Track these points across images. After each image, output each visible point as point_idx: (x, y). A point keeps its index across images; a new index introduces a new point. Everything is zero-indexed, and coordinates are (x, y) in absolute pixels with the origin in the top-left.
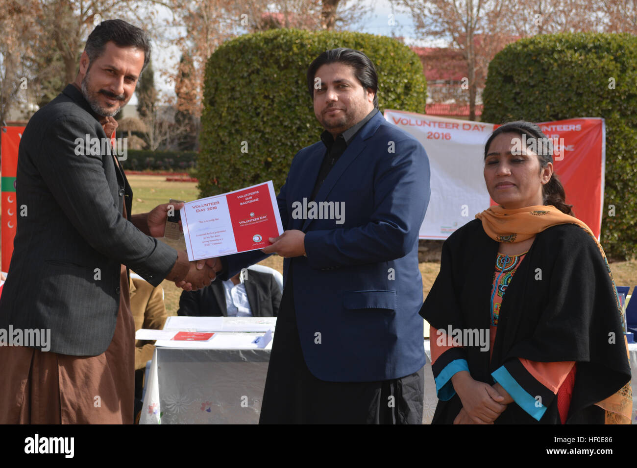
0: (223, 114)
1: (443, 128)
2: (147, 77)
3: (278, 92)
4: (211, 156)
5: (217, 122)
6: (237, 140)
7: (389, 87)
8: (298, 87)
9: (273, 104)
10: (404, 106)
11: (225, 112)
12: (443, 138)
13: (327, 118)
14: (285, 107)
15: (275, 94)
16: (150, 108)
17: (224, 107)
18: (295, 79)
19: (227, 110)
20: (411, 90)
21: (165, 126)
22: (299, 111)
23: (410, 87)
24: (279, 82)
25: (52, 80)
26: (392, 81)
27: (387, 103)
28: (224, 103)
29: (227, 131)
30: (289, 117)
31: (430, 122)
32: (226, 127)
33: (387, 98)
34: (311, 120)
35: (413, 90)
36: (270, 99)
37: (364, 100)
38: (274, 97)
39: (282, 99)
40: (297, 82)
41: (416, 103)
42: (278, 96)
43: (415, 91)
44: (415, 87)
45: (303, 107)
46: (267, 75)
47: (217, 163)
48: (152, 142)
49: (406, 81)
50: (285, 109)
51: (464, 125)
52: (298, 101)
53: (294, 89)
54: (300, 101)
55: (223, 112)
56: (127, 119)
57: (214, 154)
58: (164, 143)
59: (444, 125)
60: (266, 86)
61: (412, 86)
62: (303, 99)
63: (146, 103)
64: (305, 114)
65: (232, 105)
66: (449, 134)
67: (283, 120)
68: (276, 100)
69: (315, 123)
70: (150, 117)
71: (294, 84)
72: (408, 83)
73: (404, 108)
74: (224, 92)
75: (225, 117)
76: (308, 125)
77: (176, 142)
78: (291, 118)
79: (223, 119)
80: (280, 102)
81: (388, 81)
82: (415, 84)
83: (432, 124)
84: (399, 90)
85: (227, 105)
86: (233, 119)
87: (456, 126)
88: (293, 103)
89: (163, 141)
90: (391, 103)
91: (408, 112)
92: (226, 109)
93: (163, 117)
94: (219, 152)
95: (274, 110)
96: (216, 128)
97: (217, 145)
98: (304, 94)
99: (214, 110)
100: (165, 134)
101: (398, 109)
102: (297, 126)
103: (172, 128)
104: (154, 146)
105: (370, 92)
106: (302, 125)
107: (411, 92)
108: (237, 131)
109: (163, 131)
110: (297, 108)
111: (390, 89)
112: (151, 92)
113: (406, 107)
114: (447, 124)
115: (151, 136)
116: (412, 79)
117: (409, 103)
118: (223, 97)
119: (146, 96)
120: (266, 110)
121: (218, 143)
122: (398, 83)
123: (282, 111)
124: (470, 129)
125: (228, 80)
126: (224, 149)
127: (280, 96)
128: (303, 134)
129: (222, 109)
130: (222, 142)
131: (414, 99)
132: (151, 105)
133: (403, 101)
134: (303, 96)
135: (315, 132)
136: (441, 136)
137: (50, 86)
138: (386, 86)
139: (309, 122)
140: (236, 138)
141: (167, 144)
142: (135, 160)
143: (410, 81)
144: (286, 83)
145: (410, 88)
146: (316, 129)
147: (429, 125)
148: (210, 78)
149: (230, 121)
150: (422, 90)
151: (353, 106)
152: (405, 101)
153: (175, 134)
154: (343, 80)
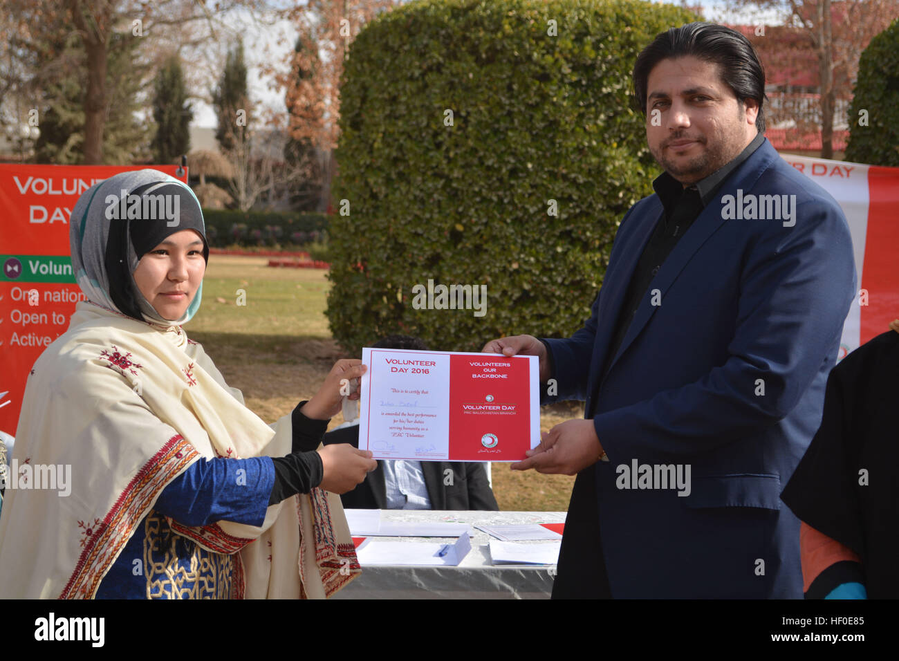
0: (376, 145)
2: (235, 77)
3: (475, 105)
5: (364, 159)
6: (401, 192)
8: (511, 97)
9: (467, 126)
11: (379, 140)
14: (487, 132)
15: (470, 109)
16: (241, 134)
17: (378, 132)
18: (507, 81)
19: (383, 137)
21: (267, 168)
22: (514, 139)
24: (478, 86)
25: (63, 81)
28: (377, 125)
29: (384, 175)
30: (494, 151)
32: (380, 169)
34: (535, 156)
37: (738, 121)
38: (468, 113)
39: (483, 119)
40: (510, 88)
42: (476, 113)
45: (521, 132)
46: (457, 75)
48: (242, 197)
50: (487, 136)
51: (814, 166)
52: (512, 121)
53: (505, 100)
54: (516, 121)
55: (374, 141)
56: (199, 153)
57: (360, 216)
58: (264, 197)
60: (454, 95)
62: (521, 118)
63: (232, 125)
64: (524, 145)
65: (391, 129)
67: (485, 156)
68: (472, 120)
69: (543, 161)
70: (240, 150)
71: (505, 91)
74: (377, 105)
75: (379, 149)
76: (530, 166)
77: (286, 196)
78: (499, 152)
79: (376, 154)
80: (480, 122)
85: (382, 129)
86: (394, 154)
87: (800, 168)
88: (502, 125)
89: (262, 193)
92: (381, 135)
93: (264, 150)
94: (367, 214)
95: (467, 137)
96: (363, 170)
97: (365, 200)
98: (523, 109)
99: (359, 137)
100: (267, 181)
102: (509, 167)
103: (278, 171)
104: (247, 202)
105: (750, 106)
106: (519, 165)
108: (400, 175)
110: (510, 134)
115: (242, 184)
118: (376, 114)
119: (233, 114)
120: (453, 137)
121: (367, 196)
123: (483, 139)
124: (825, 173)
125: (386, 83)
126: (376, 208)
127: (481, 112)
128: (520, 181)
129: (374, 136)
130: (374, 196)
132: (241, 129)
134: (520, 112)
135: (541, 178)
137: (60, 92)
139: (531, 159)
140: (398, 188)
141: (270, 199)
144: (490, 89)
146: (546, 172)
148: (352, 80)
149: (388, 158)
151: (718, 136)
153: (284, 181)
154: (699, 88)
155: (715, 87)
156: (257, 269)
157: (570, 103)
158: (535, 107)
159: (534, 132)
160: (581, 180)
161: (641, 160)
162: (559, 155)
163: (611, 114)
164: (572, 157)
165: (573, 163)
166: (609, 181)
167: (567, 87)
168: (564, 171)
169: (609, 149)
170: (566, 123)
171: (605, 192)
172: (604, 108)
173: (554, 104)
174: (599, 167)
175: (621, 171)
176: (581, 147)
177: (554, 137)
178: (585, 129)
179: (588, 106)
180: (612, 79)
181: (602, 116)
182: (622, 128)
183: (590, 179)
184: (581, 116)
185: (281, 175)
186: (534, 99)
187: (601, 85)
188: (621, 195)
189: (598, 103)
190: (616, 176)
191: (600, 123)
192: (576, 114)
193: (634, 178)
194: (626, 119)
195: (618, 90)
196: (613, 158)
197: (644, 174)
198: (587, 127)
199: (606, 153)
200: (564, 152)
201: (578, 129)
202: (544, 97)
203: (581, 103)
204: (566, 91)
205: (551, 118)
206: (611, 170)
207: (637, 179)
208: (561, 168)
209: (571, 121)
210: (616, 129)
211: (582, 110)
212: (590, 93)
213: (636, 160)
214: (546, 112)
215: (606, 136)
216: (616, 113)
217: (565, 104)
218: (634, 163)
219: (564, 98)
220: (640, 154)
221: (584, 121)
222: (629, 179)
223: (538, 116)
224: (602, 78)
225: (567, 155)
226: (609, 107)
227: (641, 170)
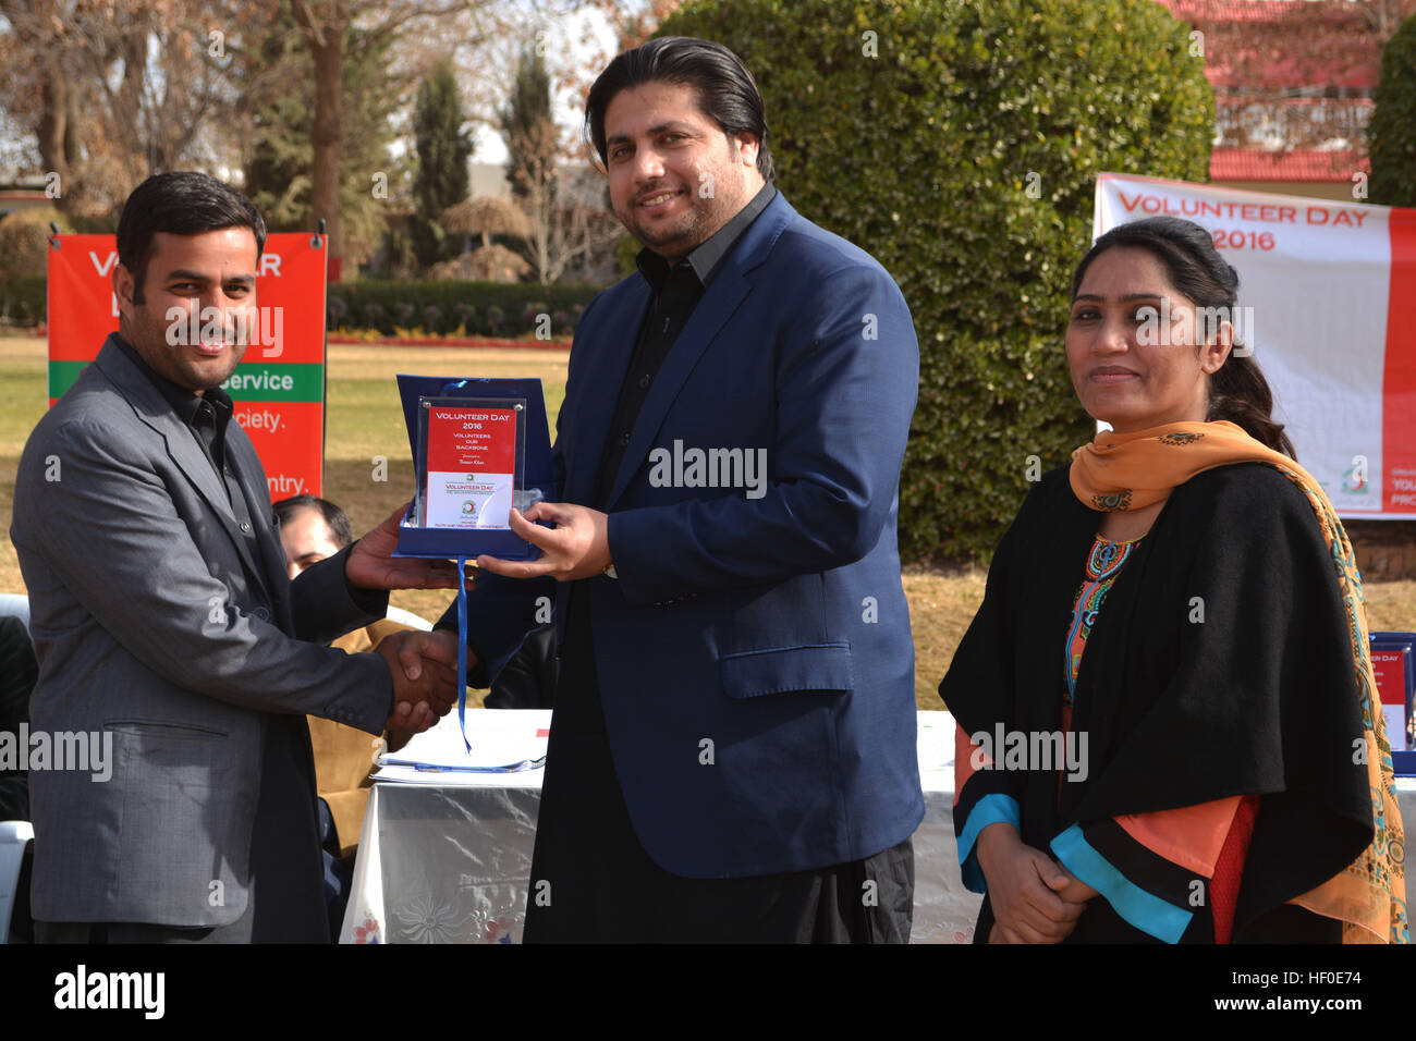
1: (1254, 219)
2: (531, 89)
3: (818, 131)
7: (1109, 113)
8: (868, 119)
9: (806, 162)
10: (1149, 163)
12: (1253, 246)
14: (835, 169)
15: (810, 137)
16: (538, 174)
18: (863, 96)
20: (1169, 121)
21: (580, 218)
22: (873, 179)
23: (1167, 111)
24: (821, 104)
25: (281, 101)
26: (1118, 98)
27: (1105, 158)
30: (845, 196)
31: (1219, 206)
33: (1104, 141)
34: (904, 204)
35: (1175, 119)
36: (796, 148)
37: (730, 164)
38: (808, 144)
39: (829, 151)
40: (866, 106)
41: (1183, 157)
42: (818, 143)
43: (1180, 124)
44: (1180, 112)
45: (883, 169)
46: (791, 88)
48: (543, 262)
49: (1156, 97)
50: (836, 174)
51: (1310, 210)
52: (870, 154)
53: (859, 123)
54: (876, 154)
56: (480, 201)
58: (576, 264)
59: (1257, 213)
60: (786, 117)
61: (1173, 109)
62: (883, 148)
63: (525, 160)
64: (887, 188)
66: (1270, 236)
67: (831, 204)
68: (814, 152)
69: (915, 210)
70: (538, 196)
71: (859, 110)
72: (1162, 101)
73: (1150, 169)
76: (896, 217)
77: (609, 261)
78: (852, 198)
80: (824, 156)
81: (1108, 97)
82: (1181, 104)
83: (1225, 211)
84: (1137, 122)
87: (1289, 214)
88: (856, 159)
89: (574, 257)
90: (1116, 156)
91: (1161, 178)
93: (575, 194)
95: (806, 178)
98: (886, 135)
100: (580, 239)
101: (1134, 173)
102: (867, 219)
103: (596, 225)
104: (551, 269)
105: (745, 142)
106: (880, 217)
107: (1170, 128)
109: (575, 230)
110: (868, 171)
111: (1114, 118)
112: (540, 133)
113: (1157, 165)
114: (1264, 211)
115: (543, 249)
116: (1172, 91)
117: (1163, 156)
119: (527, 143)
122: (1135, 104)
123: (828, 180)
124: (1326, 220)
127: (825, 141)
128: (883, 240)
131: (1178, 146)
132: (538, 164)
133: (1147, 151)
134: (882, 140)
135: (913, 235)
136: (1249, 241)
137: (276, 117)
138: (1102, 111)
139: (898, 208)
141: (587, 267)
142: (496, 309)
143: (1168, 98)
144: (839, 108)
145: (1166, 116)
146: (918, 227)
147: (1218, 213)
150: (1200, 120)
152: (1152, 148)
153: (606, 240)
154: (670, 123)
155: (693, 120)
156: (555, 368)
157: (954, 126)
158: (904, 132)
159: (902, 169)
160: (971, 236)
161: (1058, 207)
162: (939, 201)
163: (1013, 141)
164: (957, 203)
165: (958, 212)
166: (1011, 237)
167: (949, 102)
168: (946, 224)
169: (1010, 190)
170: (948, 154)
171: (1006, 254)
172: (1002, 132)
173: (930, 127)
174: (996, 217)
175: (1028, 222)
176: (970, 188)
177: (931, 175)
178: (975, 164)
179: (978, 130)
180: (1013, 90)
181: (1000, 144)
182: (1028, 160)
183: (984, 235)
184: (970, 144)
185: (600, 231)
186: (902, 121)
187: (999, 100)
188: (1028, 257)
189: (994, 125)
190: (1021, 230)
191: (998, 155)
192: (962, 142)
193: (1047, 232)
194: (1035, 148)
195: (1023, 106)
196: (1017, 205)
197: (1062, 226)
198: (978, 160)
199: (1007, 198)
200: (945, 196)
201: (965, 164)
202: (916, 118)
203: (969, 126)
204: (947, 109)
205: (927, 148)
206: (1014, 222)
207: (1052, 234)
208: (941, 220)
209: (955, 151)
210: (1020, 162)
211: (971, 136)
212: (982, 111)
213: (1049, 206)
214: (919, 139)
215: (1006, 172)
216: (1021, 140)
217: (946, 127)
218: (1047, 211)
219: (944, 119)
220: (1055, 198)
221: (974, 151)
222: (1039, 233)
223: (907, 145)
224: (998, 90)
225: (950, 202)
226: (1009, 131)
227: (1057, 221)
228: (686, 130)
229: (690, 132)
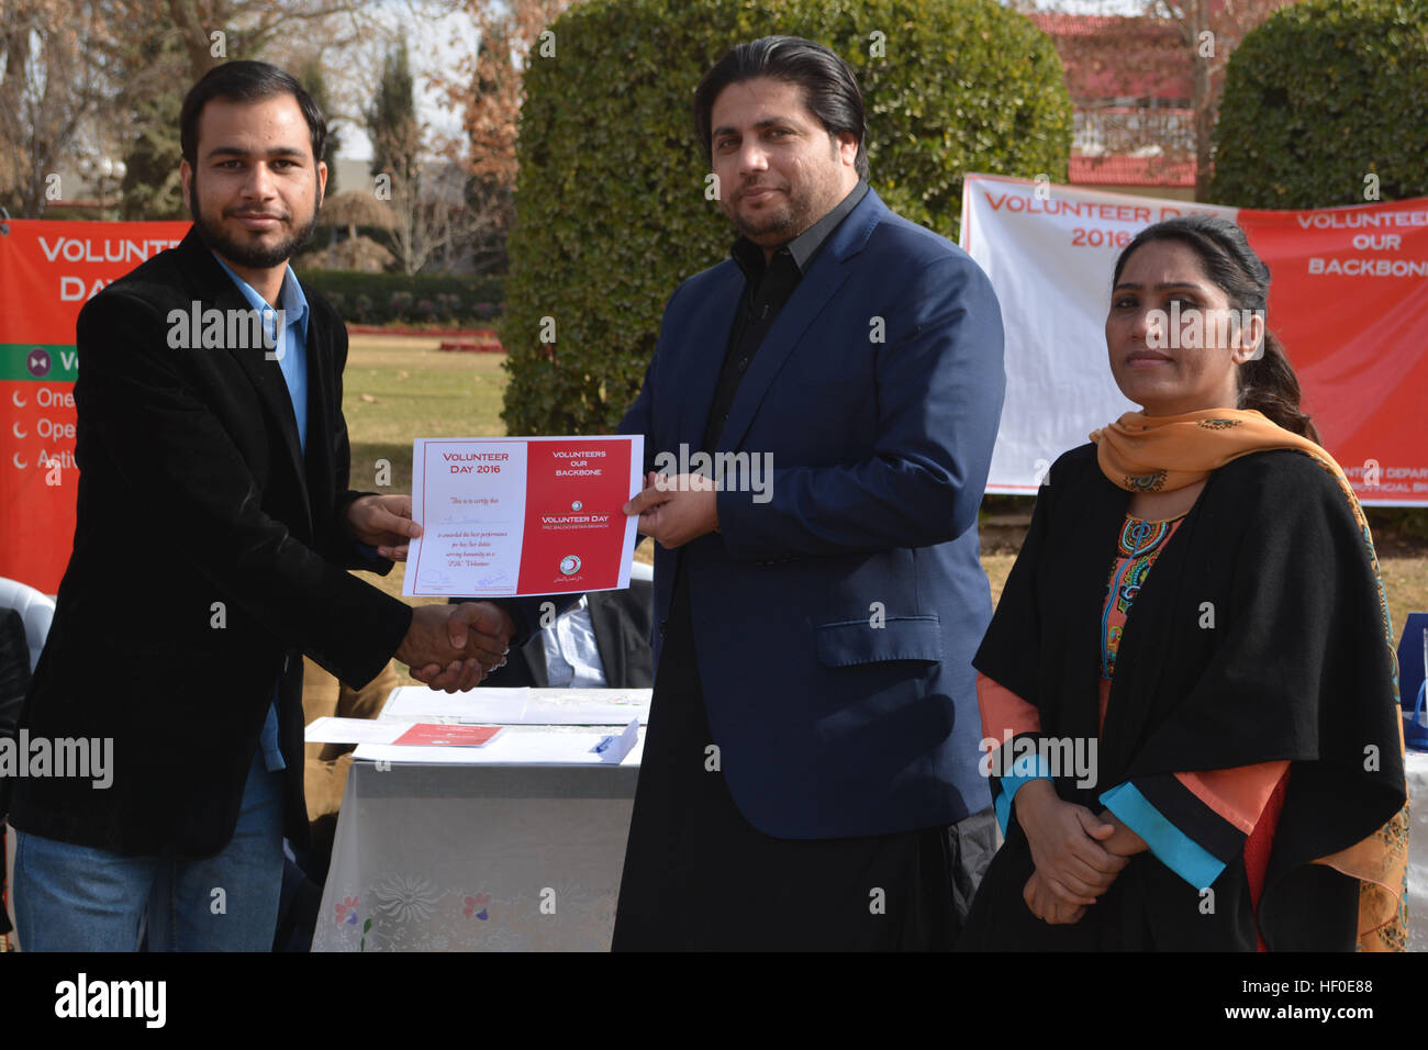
0: (567, 186)
1: (1111, 218)
2: (396, 91)
4: (536, 291)
5: (551, 206)
6: (601, 251)
7: (976, 117)
9: (689, 160)
10: (1013, 165)
11: (571, 179)
12: (1111, 244)
13: (745, 211)
16: (405, 169)
17: (569, 169)
19: (577, 176)
20: (1032, 125)
21: (442, 213)
23: (1030, 116)
25: (159, 98)
26: (984, 103)
27: (972, 158)
28: (568, 158)
29: (578, 227)
31: (1078, 205)
32: (573, 219)
33: (971, 144)
35: (1037, 124)
36: (682, 147)
37: (830, 162)
41: (1044, 159)
43: (1042, 128)
44: (1042, 117)
46: (675, 89)
47: (551, 305)
48: (408, 254)
49: (1020, 102)
51: (1163, 210)
55: (565, 180)
56: (347, 195)
57: (546, 283)
58: (437, 255)
59: (1114, 213)
60: (671, 117)
61: (1035, 115)
63: (392, 156)
65: (587, 164)
70: (403, 191)
72: (1025, 106)
73: (1014, 170)
74: (568, 131)
75: (571, 192)
77: (469, 252)
79: (567, 198)
81: (975, 102)
82: (1043, 109)
83: (1084, 210)
84: (1003, 126)
85: (576, 164)
86: (592, 198)
87: (1144, 214)
89: (435, 249)
90: (983, 157)
91: (1024, 179)
92: (573, 173)
93: (437, 190)
94: (556, 280)
96: (549, 221)
97: (553, 262)
99: (544, 174)
100: (442, 232)
101: (999, 173)
103: (457, 219)
104: (415, 261)
105: (846, 141)
107: (1032, 131)
108: (600, 226)
109: (436, 224)
111: (981, 122)
112: (406, 130)
113: (1021, 167)
114: (1121, 211)
115: (407, 240)
116: (1034, 97)
117: (1026, 159)
118: (567, 143)
119: (392, 139)
120: (672, 175)
121: (556, 256)
122: (1000, 109)
125: (580, 101)
126: (568, 272)
129: (564, 173)
130: (565, 256)
131: (1040, 149)
132: (403, 161)
133: (1011, 153)
136: (1106, 239)
137: (155, 114)
138: (970, 115)
140: (598, 245)
141: (447, 258)
142: (364, 297)
143: (1031, 104)
145: (1029, 121)
147: (1077, 212)
148: (534, 96)
149: (583, 204)
150: (1060, 125)
151: (805, 180)
152: (1016, 151)
153: (465, 233)
154: (777, 119)
155: (797, 117)
156: (424, 354)
161: (928, 205)
163: (887, 142)
172: (876, 133)
180: (887, 94)
181: (874, 145)
182: (901, 160)
187: (874, 103)
194: (907, 149)
195: (896, 109)
197: (931, 224)
210: (893, 163)
213: (920, 204)
215: (880, 171)
216: (894, 141)
218: (918, 208)
220: (926, 196)
224: (873, 93)
226: (883, 133)
227: (927, 219)
228: (791, 126)
229: (795, 129)
